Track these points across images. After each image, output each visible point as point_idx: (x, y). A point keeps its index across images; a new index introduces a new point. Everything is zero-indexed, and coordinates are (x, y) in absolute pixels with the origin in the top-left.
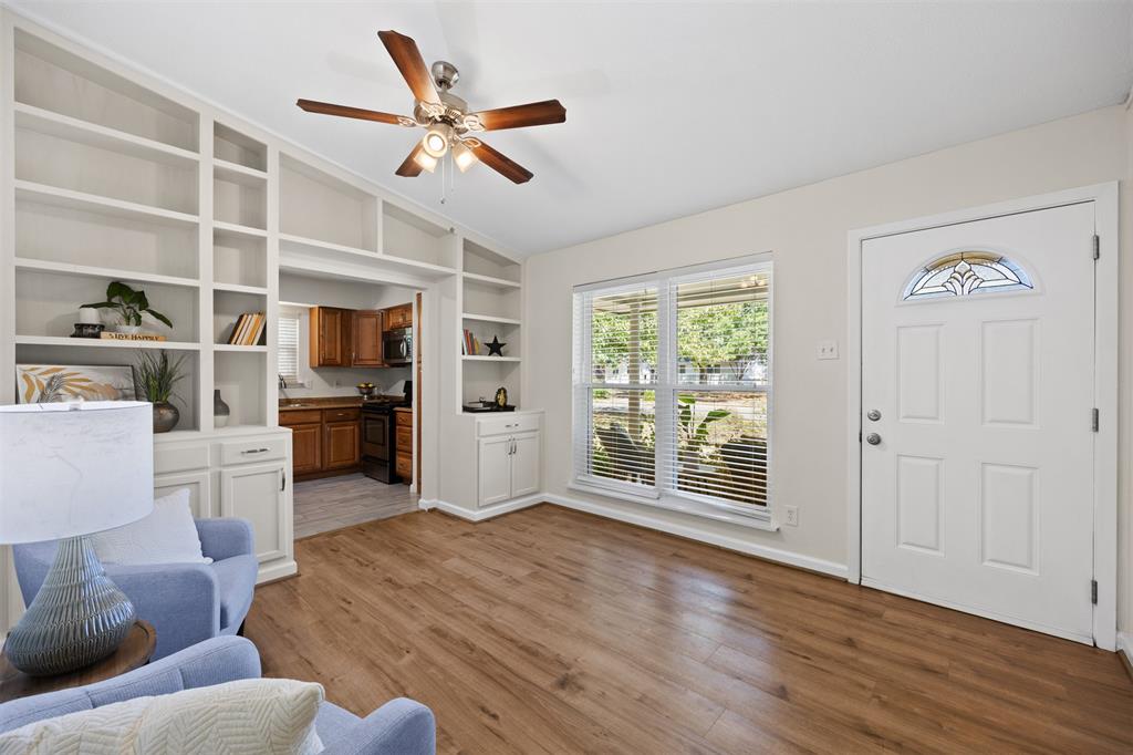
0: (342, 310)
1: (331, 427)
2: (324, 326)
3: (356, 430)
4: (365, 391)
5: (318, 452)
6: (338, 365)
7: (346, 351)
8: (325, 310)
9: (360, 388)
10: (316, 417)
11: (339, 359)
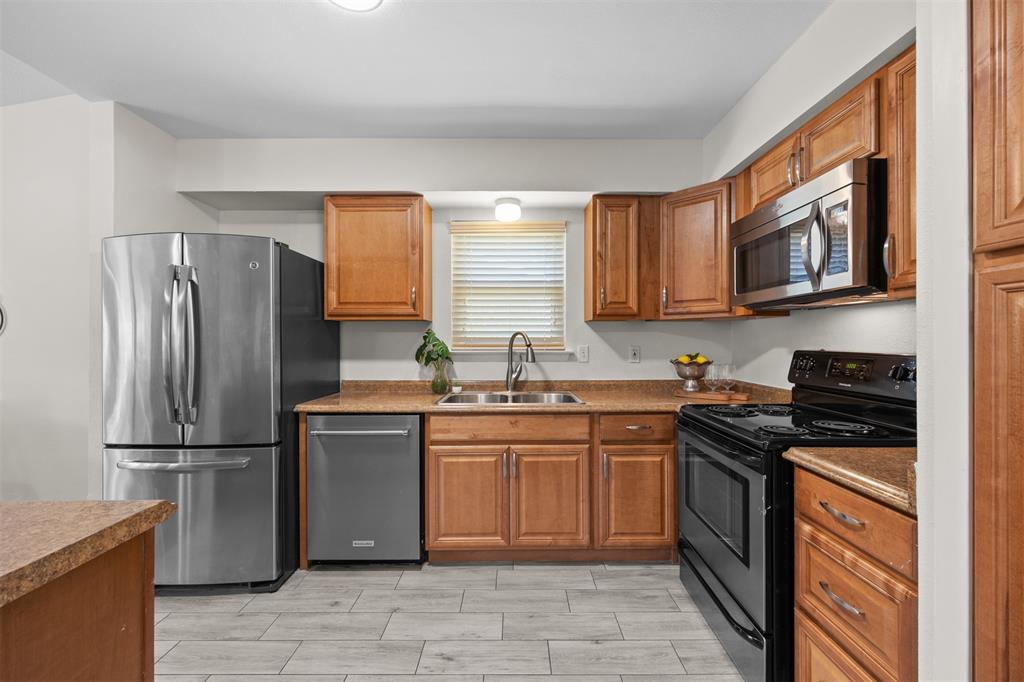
0: (641, 198)
1: (611, 454)
2: (604, 235)
3: (668, 467)
4: (688, 371)
5: (584, 507)
6: (633, 316)
7: (648, 283)
8: (608, 201)
9: (677, 363)
10: (580, 429)
11: (633, 304)
